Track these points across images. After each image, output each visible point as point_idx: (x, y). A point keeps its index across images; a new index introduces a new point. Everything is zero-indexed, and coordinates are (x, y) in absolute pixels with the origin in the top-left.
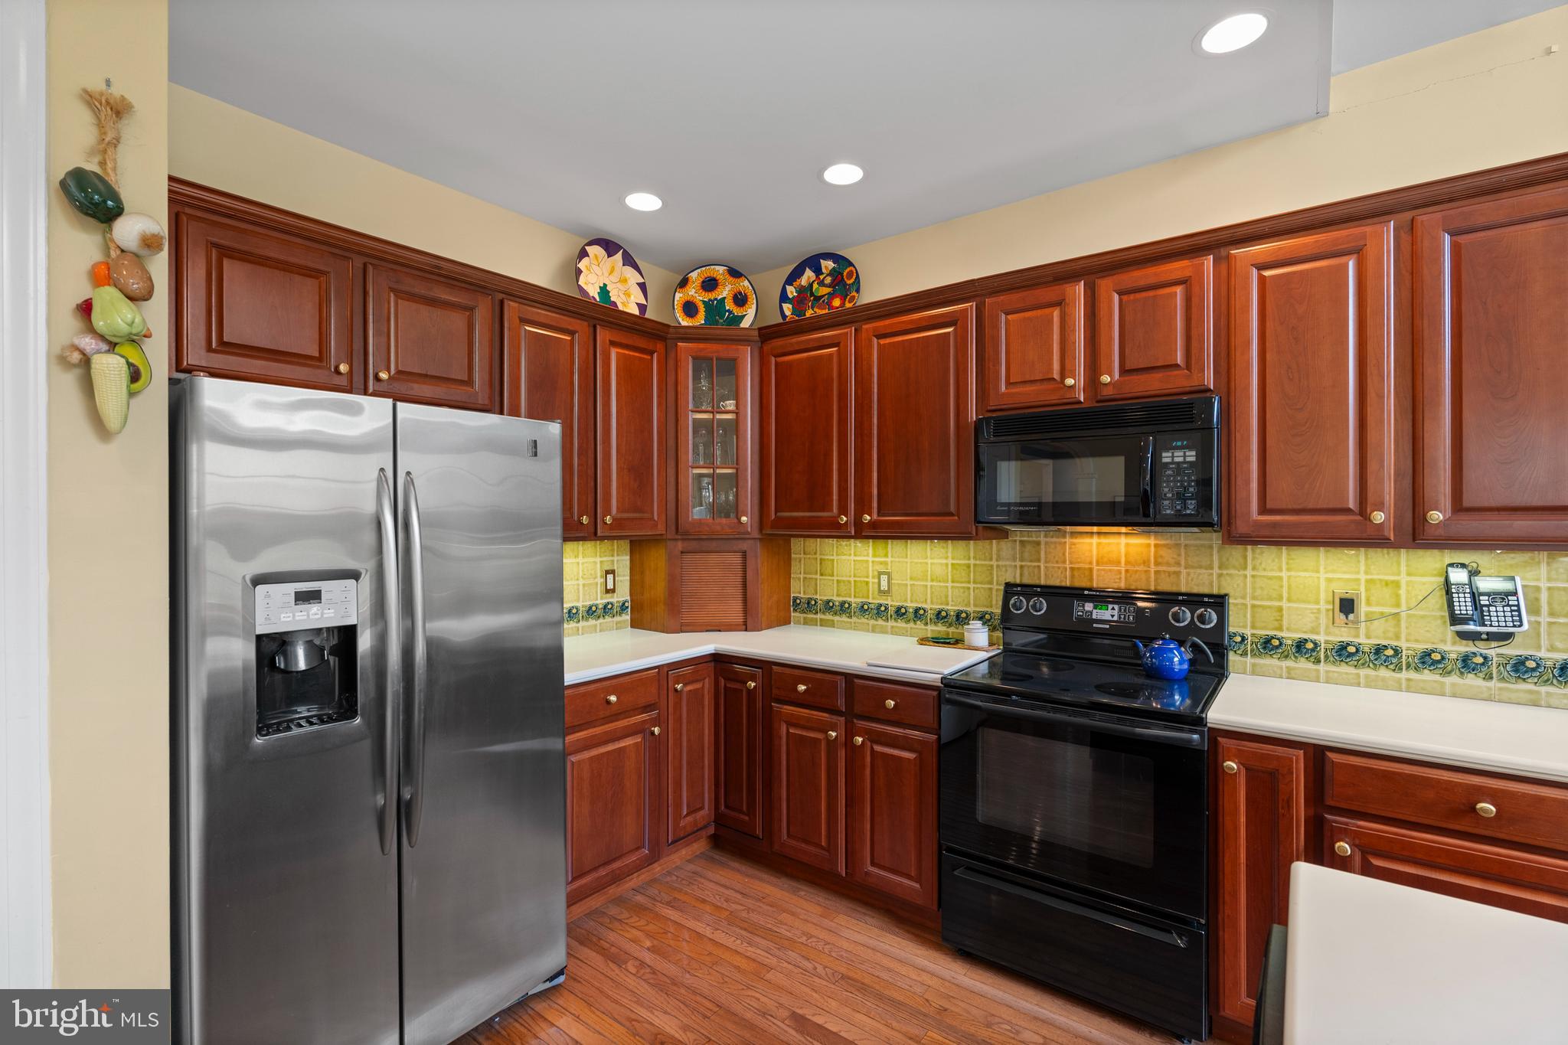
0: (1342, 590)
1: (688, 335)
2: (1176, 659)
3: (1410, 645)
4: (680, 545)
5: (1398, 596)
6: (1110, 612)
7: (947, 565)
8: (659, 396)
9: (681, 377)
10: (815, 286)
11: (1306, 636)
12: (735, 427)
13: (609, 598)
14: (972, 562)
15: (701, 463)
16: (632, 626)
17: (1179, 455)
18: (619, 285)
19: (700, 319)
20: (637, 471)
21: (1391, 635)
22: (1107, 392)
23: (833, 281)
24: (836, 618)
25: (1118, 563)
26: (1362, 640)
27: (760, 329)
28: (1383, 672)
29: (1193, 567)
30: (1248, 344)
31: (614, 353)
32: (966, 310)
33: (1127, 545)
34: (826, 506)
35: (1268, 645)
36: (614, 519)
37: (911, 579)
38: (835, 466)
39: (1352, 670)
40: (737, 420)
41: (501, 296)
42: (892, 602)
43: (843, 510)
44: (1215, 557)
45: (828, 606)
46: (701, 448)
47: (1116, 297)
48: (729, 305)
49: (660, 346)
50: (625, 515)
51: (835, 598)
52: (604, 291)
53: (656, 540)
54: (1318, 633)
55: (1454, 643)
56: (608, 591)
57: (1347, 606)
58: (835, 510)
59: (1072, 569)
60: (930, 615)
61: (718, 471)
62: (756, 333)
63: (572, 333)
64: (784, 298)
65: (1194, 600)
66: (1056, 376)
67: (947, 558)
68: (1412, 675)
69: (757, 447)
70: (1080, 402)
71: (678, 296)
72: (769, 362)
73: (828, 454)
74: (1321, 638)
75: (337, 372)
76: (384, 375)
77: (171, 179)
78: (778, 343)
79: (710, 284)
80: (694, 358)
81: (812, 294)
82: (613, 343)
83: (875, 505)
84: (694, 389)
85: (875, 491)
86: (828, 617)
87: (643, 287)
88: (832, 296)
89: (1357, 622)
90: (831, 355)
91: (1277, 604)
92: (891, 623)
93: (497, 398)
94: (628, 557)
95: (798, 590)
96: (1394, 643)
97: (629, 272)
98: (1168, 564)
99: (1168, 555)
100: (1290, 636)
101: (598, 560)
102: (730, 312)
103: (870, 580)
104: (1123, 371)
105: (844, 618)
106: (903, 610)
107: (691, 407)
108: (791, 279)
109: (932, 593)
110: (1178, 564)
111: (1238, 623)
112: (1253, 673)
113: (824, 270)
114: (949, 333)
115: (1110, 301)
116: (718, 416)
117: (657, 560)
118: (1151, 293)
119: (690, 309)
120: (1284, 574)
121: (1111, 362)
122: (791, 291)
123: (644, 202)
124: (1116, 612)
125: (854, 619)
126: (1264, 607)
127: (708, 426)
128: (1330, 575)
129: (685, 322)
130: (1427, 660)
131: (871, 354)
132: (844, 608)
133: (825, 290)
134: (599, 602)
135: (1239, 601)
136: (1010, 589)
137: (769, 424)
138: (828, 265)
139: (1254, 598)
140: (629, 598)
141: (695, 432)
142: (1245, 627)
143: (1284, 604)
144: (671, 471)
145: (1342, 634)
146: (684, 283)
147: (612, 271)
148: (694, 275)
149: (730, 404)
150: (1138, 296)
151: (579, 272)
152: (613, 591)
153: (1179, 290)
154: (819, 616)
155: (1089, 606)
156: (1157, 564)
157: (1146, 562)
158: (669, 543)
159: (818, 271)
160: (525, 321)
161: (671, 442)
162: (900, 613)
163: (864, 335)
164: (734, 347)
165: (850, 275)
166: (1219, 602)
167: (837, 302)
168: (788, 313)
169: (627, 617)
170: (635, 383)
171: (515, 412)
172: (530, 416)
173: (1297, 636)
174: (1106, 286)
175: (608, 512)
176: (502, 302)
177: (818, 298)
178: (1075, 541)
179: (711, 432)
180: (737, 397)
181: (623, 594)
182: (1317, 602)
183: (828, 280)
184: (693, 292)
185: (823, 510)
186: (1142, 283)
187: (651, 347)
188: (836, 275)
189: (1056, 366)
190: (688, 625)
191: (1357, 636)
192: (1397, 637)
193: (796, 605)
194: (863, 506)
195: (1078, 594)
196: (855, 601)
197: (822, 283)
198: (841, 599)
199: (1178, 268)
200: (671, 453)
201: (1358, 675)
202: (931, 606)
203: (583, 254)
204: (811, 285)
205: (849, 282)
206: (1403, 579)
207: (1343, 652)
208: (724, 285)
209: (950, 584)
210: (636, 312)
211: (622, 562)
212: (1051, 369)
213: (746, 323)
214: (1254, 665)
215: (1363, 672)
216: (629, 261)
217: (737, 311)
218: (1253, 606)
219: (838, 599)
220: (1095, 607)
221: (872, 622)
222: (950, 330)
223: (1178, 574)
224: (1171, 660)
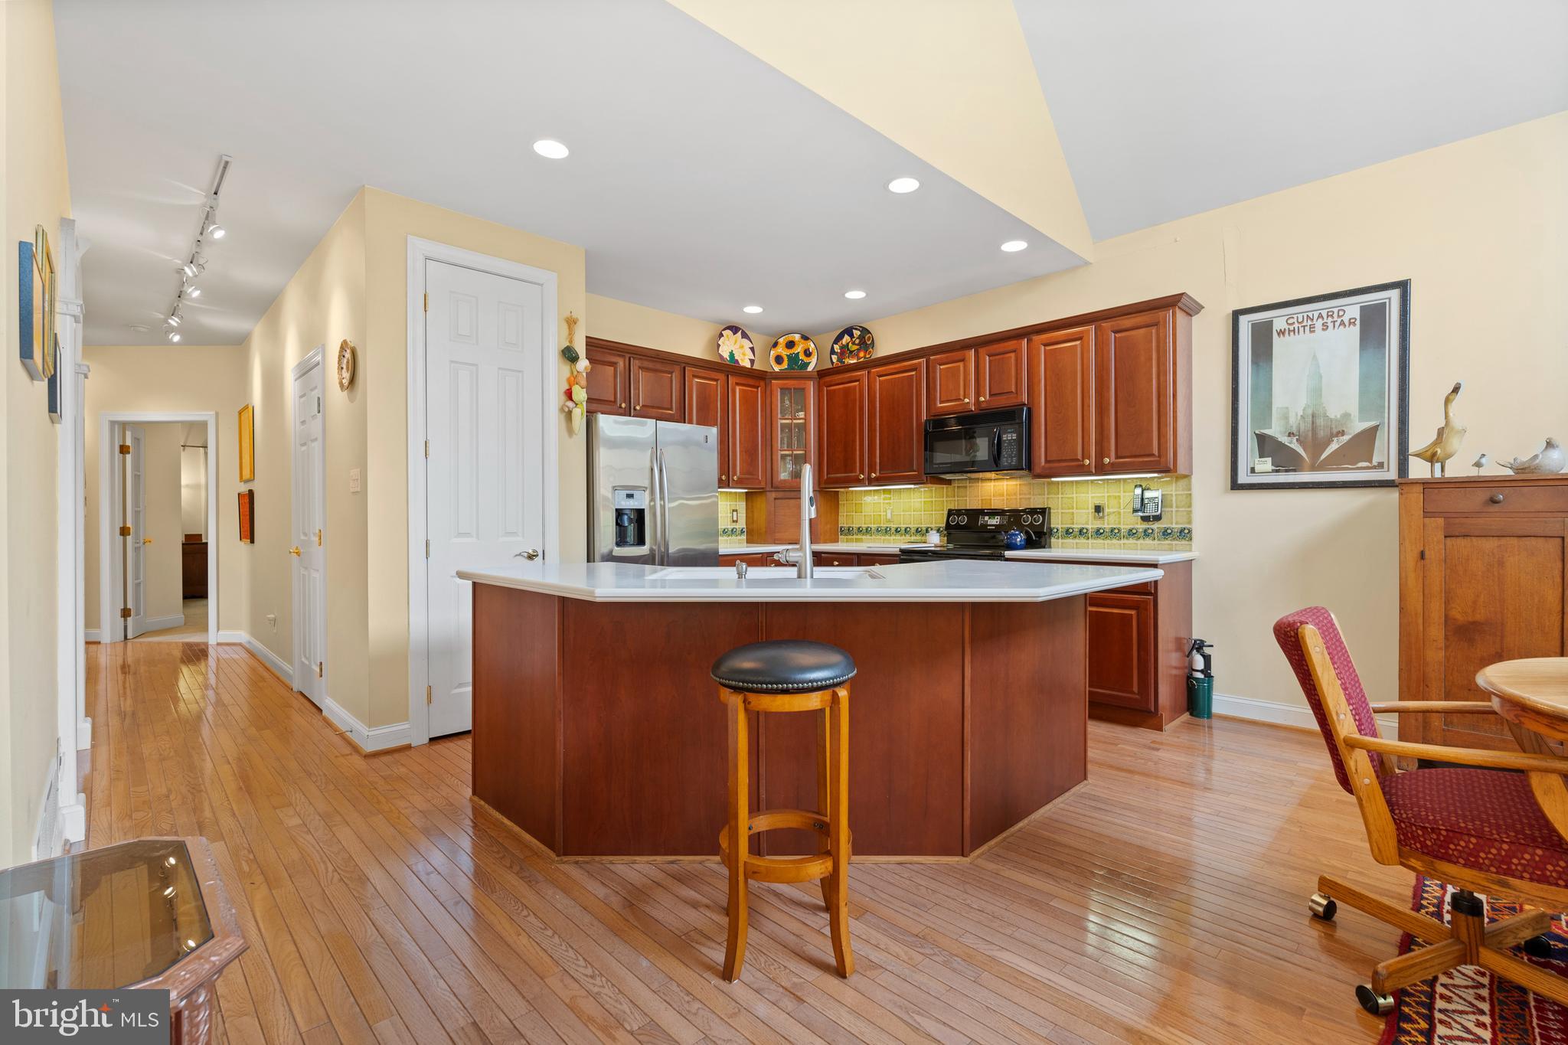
0: (1097, 503)
1: (777, 376)
2: (1018, 540)
3: (1124, 528)
4: (774, 495)
5: (1120, 503)
6: (995, 520)
7: (921, 502)
8: (762, 411)
9: (774, 400)
10: (850, 345)
11: (1083, 526)
12: (804, 427)
13: (734, 526)
14: (934, 499)
15: (786, 448)
16: (747, 542)
17: (1009, 437)
18: (740, 350)
19: (785, 365)
20: (750, 453)
21: (1117, 522)
22: (984, 406)
23: (860, 342)
24: (864, 537)
25: (1003, 495)
26: (1106, 526)
27: (818, 371)
28: (1115, 541)
29: (1036, 495)
30: (1040, 381)
31: (738, 389)
32: (920, 363)
33: (1007, 485)
34: (853, 470)
35: (1068, 532)
36: (739, 478)
37: (903, 511)
38: (858, 448)
39: (1102, 541)
40: (805, 423)
41: (684, 365)
42: (893, 526)
43: (862, 472)
44: (1046, 490)
45: (859, 530)
46: (786, 439)
47: (988, 358)
48: (802, 356)
49: (762, 383)
50: (744, 476)
51: (863, 526)
52: (732, 354)
53: (762, 492)
54: (1088, 524)
55: (1141, 524)
56: (734, 521)
57: (1098, 509)
58: (858, 472)
59: (982, 500)
60: (913, 530)
61: (795, 452)
62: (816, 373)
63: (716, 380)
64: (833, 352)
65: (1033, 511)
66: (962, 398)
67: (921, 498)
68: (1126, 541)
69: (817, 438)
70: (972, 411)
71: (772, 352)
72: (823, 390)
73: (854, 441)
74: (1089, 527)
75: (621, 407)
76: (638, 408)
77: (587, 337)
78: (828, 379)
79: (790, 345)
80: (781, 389)
81: (848, 349)
82: (737, 384)
83: (878, 468)
84: (781, 406)
85: (878, 461)
86: (859, 537)
87: (752, 349)
88: (859, 350)
89: (1103, 517)
90: (855, 386)
91: (1071, 511)
92: (893, 537)
93: (683, 416)
94: (745, 503)
95: (843, 522)
96: (1118, 526)
97: (746, 342)
98: (1025, 494)
99: (1025, 489)
100: (1077, 527)
101: (729, 503)
102: (802, 361)
103: (882, 514)
104: (991, 395)
105: (868, 537)
106: (899, 529)
107: (779, 416)
108: (836, 342)
109: (914, 517)
110: (1030, 494)
111: (1057, 522)
112: (1062, 547)
113: (855, 336)
114: (913, 375)
115: (985, 360)
116: (795, 421)
117: (762, 505)
118: (1001, 356)
119: (779, 360)
120: (1074, 495)
121: (985, 390)
122: (837, 348)
123: (753, 310)
124: (998, 520)
125: (874, 537)
126: (1066, 513)
127: (789, 426)
128: (1093, 495)
129: (777, 368)
130: (1131, 533)
131: (875, 385)
132: (868, 531)
133: (855, 347)
134: (729, 527)
135: (1055, 511)
136: (950, 513)
137: (823, 425)
138: (857, 333)
139: (1062, 509)
140: (745, 527)
141: (781, 430)
142: (1058, 524)
143: (1074, 511)
144: (769, 453)
145: (1098, 524)
146: (775, 345)
147: (736, 342)
148: (781, 340)
149: (801, 414)
150: (997, 357)
151: (719, 346)
152: (737, 521)
153: (1013, 355)
154: (855, 537)
155: (986, 518)
156: (1020, 494)
157: (1015, 494)
158: (768, 493)
159: (851, 336)
160: (695, 376)
161: (768, 437)
162: (897, 531)
163: (872, 375)
164: (803, 382)
165: (869, 338)
166: (1043, 511)
167: (862, 354)
168: (835, 361)
169: (744, 537)
170: (749, 404)
171: (691, 422)
172: (698, 424)
173: (1080, 526)
174: (982, 351)
175: (735, 474)
176: (684, 368)
177: (851, 352)
178: (984, 484)
179: (790, 430)
180: (805, 409)
181: (742, 524)
182: (1088, 509)
183: (857, 341)
184: (781, 350)
185: (852, 472)
186: (998, 351)
187: (757, 384)
188: (861, 337)
189: (962, 393)
190: (778, 540)
191: (1104, 524)
192: (1120, 523)
193: (842, 531)
194: (872, 469)
195: (981, 512)
196: (874, 526)
197: (854, 343)
198: (866, 526)
199: (1011, 344)
200: (769, 443)
201: (1104, 544)
202: (913, 526)
203: (721, 335)
204: (848, 344)
205: (869, 343)
206: (1122, 494)
207: (1098, 533)
208: (799, 345)
209: (923, 513)
210: (748, 365)
211: (742, 506)
212: (959, 394)
213: (810, 368)
214: (1062, 543)
215: (1107, 542)
216: (745, 336)
217: (806, 360)
218: (1062, 513)
219: (864, 526)
220: (989, 518)
221: (883, 537)
222: (914, 373)
223: (1030, 499)
224: (1016, 540)
